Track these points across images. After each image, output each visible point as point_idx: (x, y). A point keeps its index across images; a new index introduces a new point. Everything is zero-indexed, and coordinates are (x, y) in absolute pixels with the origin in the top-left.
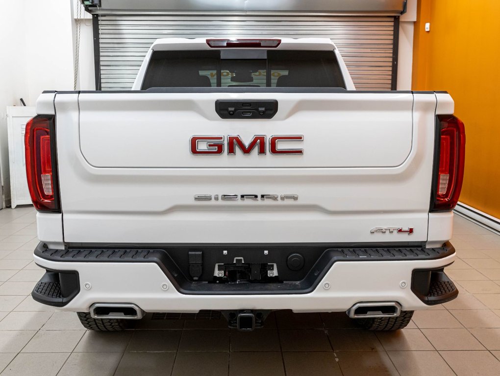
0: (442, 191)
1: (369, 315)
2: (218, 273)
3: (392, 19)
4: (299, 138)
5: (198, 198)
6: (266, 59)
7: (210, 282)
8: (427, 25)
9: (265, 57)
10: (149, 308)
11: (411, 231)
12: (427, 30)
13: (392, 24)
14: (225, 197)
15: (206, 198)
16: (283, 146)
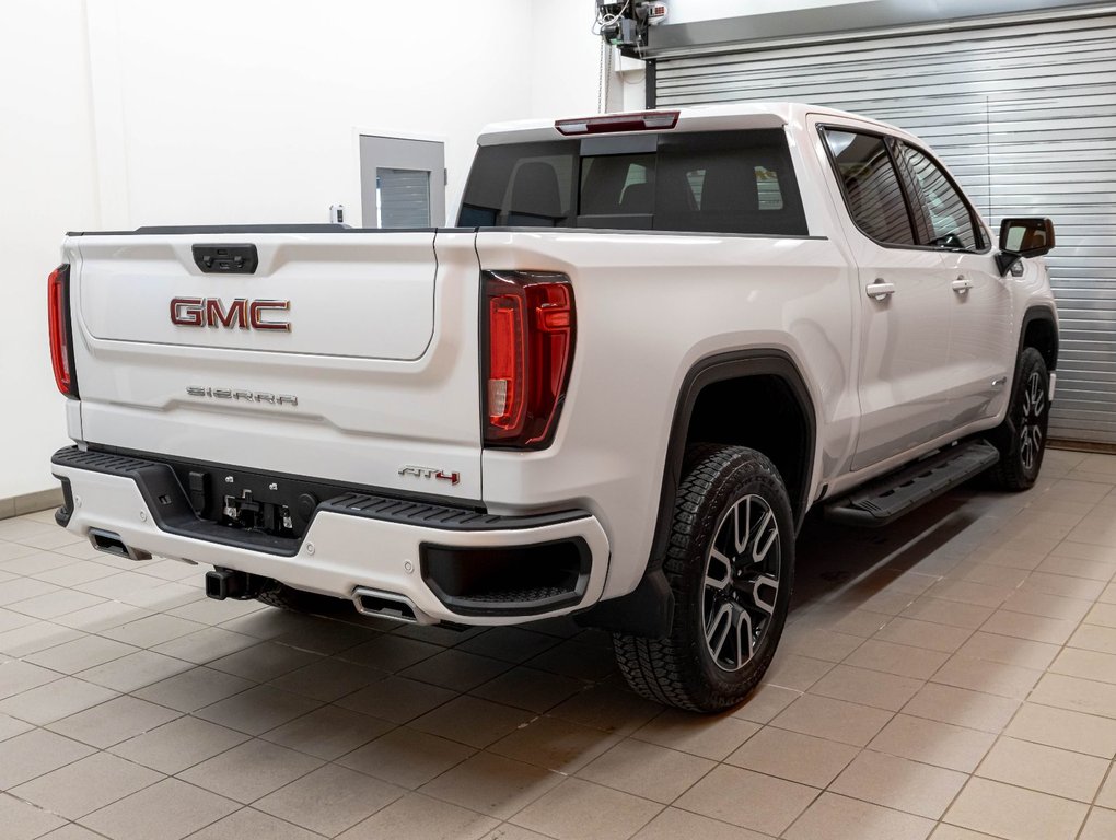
0: (499, 411)
1: (385, 614)
2: (230, 512)
4: (285, 306)
5: (191, 392)
6: (656, 152)
7: (219, 523)
11: (454, 479)
14: (219, 394)
15: (201, 393)
16: (267, 317)
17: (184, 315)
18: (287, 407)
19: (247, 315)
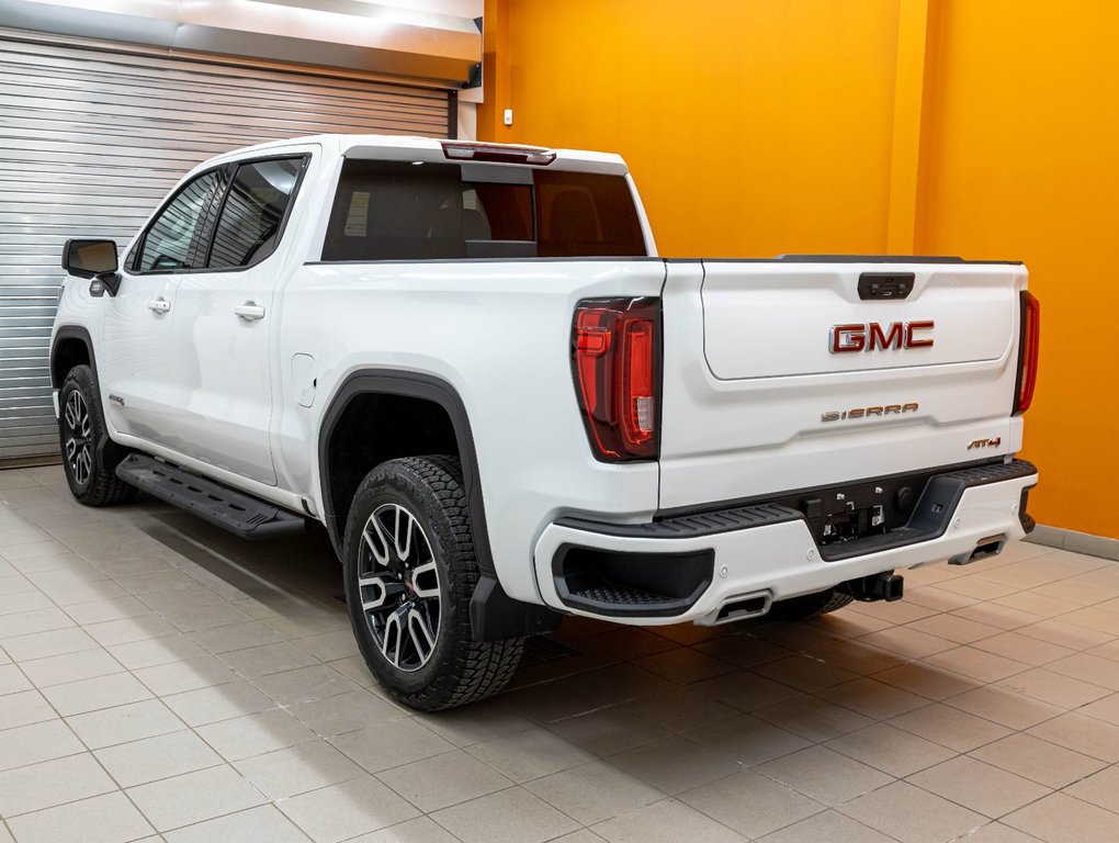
3: (445, 96)
4: (930, 325)
5: (826, 419)
6: (531, 186)
8: (508, 114)
9: (530, 181)
10: (783, 593)
11: (999, 441)
12: (507, 122)
13: (445, 104)
15: (834, 417)
16: (918, 336)
17: (843, 342)
18: (910, 414)
19: (903, 337)
